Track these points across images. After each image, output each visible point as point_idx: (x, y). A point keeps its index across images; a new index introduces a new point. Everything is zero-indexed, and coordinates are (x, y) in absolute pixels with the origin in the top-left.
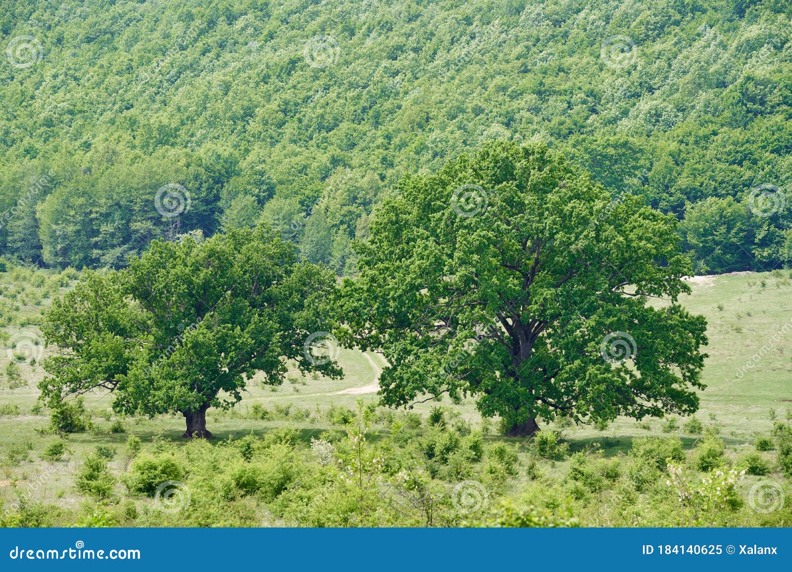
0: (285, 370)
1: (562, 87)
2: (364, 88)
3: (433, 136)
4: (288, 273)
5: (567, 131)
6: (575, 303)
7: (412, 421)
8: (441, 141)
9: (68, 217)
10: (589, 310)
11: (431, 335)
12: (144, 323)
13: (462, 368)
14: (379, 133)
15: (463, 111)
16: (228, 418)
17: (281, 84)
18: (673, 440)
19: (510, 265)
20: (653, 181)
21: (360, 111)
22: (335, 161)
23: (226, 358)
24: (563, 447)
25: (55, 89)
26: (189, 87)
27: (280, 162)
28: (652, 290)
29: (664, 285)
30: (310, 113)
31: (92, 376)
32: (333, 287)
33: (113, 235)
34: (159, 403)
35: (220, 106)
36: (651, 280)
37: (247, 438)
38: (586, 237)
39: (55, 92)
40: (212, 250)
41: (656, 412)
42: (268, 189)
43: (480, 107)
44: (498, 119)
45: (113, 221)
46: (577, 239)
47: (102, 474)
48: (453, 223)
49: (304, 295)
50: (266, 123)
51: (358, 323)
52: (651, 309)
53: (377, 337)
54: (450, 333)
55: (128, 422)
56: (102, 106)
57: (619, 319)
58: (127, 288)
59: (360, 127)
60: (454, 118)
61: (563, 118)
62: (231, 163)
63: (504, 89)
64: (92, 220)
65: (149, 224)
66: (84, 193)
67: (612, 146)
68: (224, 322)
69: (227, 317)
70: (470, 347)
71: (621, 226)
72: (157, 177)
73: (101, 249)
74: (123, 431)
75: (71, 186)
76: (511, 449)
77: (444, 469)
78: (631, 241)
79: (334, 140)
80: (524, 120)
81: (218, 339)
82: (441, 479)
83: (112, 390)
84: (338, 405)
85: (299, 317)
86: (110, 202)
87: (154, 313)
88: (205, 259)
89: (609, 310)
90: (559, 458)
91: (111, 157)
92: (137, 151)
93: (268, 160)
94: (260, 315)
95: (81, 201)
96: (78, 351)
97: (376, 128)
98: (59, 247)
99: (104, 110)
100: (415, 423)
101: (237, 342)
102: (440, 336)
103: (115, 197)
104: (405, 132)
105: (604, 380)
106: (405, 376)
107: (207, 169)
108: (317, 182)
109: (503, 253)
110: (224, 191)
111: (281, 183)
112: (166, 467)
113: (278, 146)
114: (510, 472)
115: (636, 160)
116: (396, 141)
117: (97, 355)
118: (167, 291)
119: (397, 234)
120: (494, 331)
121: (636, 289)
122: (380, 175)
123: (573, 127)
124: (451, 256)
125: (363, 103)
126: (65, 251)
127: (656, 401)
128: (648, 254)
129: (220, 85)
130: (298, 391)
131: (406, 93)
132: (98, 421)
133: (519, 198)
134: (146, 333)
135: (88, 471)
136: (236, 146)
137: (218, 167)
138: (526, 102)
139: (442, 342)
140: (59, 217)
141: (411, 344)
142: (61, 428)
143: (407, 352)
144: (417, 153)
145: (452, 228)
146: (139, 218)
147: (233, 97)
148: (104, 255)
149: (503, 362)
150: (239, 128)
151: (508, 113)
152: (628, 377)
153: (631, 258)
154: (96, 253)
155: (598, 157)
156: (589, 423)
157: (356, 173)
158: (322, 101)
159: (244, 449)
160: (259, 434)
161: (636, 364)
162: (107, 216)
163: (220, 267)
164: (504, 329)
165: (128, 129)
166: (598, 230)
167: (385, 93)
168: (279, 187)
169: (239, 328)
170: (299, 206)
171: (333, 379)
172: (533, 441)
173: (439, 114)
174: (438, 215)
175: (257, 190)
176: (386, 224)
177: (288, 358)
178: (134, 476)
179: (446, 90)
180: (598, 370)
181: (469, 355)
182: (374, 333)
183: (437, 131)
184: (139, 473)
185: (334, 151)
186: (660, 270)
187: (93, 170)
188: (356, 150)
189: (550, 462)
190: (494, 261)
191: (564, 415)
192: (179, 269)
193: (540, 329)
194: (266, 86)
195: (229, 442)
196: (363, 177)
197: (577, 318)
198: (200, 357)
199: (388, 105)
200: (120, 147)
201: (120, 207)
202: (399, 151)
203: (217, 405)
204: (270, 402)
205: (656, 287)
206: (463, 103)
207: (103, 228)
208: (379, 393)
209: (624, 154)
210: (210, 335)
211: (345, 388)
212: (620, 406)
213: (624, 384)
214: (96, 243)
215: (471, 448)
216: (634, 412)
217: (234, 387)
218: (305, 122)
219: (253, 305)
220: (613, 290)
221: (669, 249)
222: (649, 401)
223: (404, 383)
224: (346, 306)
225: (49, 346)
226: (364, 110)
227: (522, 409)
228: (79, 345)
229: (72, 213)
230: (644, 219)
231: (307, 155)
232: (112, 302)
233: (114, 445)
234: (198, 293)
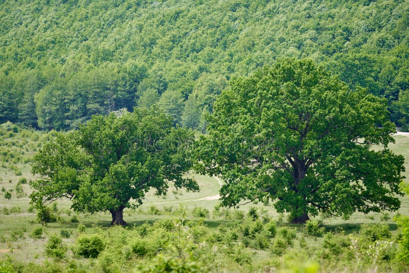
0: (168, 187)
1: (330, 26)
2: (218, 27)
3: (256, 54)
4: (168, 133)
5: (333, 51)
6: (328, 148)
7: (239, 215)
8: (260, 57)
9: (52, 102)
10: (336, 152)
11: (249, 166)
12: (88, 161)
13: (266, 185)
14: (226, 53)
15: (273, 40)
16: (136, 214)
17: (171, 26)
18: (384, 225)
19: (293, 127)
20: (381, 78)
21: (215, 41)
22: (201, 69)
23: (133, 180)
24: (322, 230)
25: (46, 29)
26: (119, 28)
27: (170, 70)
28: (373, 141)
29: (380, 138)
30: (187, 42)
31: (60, 190)
32: (193, 140)
33: (77, 111)
34: (96, 205)
35: (137, 38)
36: (373, 135)
37: (144, 225)
38: (334, 111)
39: (46, 31)
40: (125, 120)
41: (376, 210)
42: (164, 85)
43: (283, 38)
44: (293, 44)
45: (77, 104)
46: (329, 112)
47: (58, 246)
48: (260, 105)
49: (176, 145)
50: (162, 48)
51: (208, 161)
52: (373, 151)
53: (219, 169)
54: (259, 166)
55: (81, 216)
56: (70, 39)
57: (354, 157)
58: (79, 142)
59: (215, 50)
60: (268, 44)
61: (330, 43)
62: (143, 70)
63: (297, 27)
64: (65, 103)
65: (97, 105)
66: (61, 88)
67: (358, 59)
68: (132, 160)
69: (134, 158)
70: (270, 173)
71: (355, 104)
72: (102, 79)
73: (70, 119)
74: (77, 221)
75: (54, 84)
76: (291, 231)
77: (253, 242)
78: (360, 113)
79: (200, 57)
80: (308, 45)
81: (130, 169)
82: (251, 247)
83: (71, 198)
84: (198, 206)
85: (174, 157)
86: (75, 93)
87: (94, 155)
88: (121, 125)
89: (348, 152)
90: (319, 235)
91: (76, 68)
92: (91, 64)
93: (164, 69)
94: (152, 156)
95: (59, 92)
96: (51, 177)
97: (224, 50)
98: (47, 118)
99: (72, 41)
100: (241, 216)
101: (139, 171)
102: (254, 168)
103: (78, 90)
104: (241, 52)
105: (345, 192)
106: (234, 190)
107: (129, 74)
108: (191, 81)
109: (288, 120)
110: (140, 86)
111: (171, 82)
112: (94, 242)
113: (170, 61)
114: (290, 243)
115: (372, 67)
116: (236, 57)
117: (62, 179)
118: (101, 143)
119: (229, 111)
120: (283, 164)
121: (364, 140)
122: (227, 77)
123: (336, 48)
124: (258, 123)
125: (217, 36)
126: (50, 121)
127: (376, 203)
128: (370, 120)
129: (137, 27)
130: (177, 198)
131: (241, 30)
132: (64, 216)
133: (297, 90)
134: (89, 167)
135: (52, 244)
136: (146, 61)
137: (136, 73)
138: (309, 34)
139: (255, 170)
140: (47, 102)
141: (238, 172)
142: (42, 220)
143: (235, 176)
144: (248, 64)
145: (260, 107)
146: (91, 102)
147: (144, 33)
148: (72, 123)
149: (288, 182)
150: (147, 50)
151: (299, 41)
152: (360, 190)
153: (360, 122)
154: (67, 122)
155: (350, 66)
156: (337, 216)
157: (213, 76)
158: (194, 35)
159: (142, 231)
160: (151, 223)
161: (364, 182)
162: (74, 101)
163: (130, 130)
164: (290, 164)
165: (86, 52)
166: (341, 107)
167: (229, 30)
168: (170, 84)
169: (140, 163)
170: (181, 94)
171: (194, 192)
172: (305, 226)
173: (260, 42)
174: (252, 101)
175: (158, 86)
176: (223, 105)
177: (169, 180)
178: (77, 247)
179: (264, 28)
180: (342, 185)
181: (269, 178)
182: (217, 166)
183: (258, 52)
184: (80, 245)
185: (201, 63)
186: (378, 130)
187: (66, 75)
188: (213, 63)
189: (314, 238)
190: (284, 126)
191: (324, 212)
192: (107, 131)
193: (310, 163)
194: (163, 27)
195: (134, 227)
196: (217, 78)
197: (330, 157)
198: (119, 180)
199: (231, 37)
200: (82, 62)
201: (81, 96)
202: (237, 63)
203: (129, 207)
204: (161, 205)
205: (375, 139)
206: (274, 35)
207: (71, 108)
208: (220, 199)
209: (364, 64)
210: (125, 168)
211: (204, 197)
212: (355, 206)
213: (357, 193)
214: (68, 116)
215: (270, 230)
216: (363, 209)
217: (138, 197)
218: (184, 47)
219: (149, 151)
220: (351, 141)
221: (383, 117)
222: (372, 203)
223: (234, 193)
224: (201, 151)
225: (35, 174)
226: (218, 40)
227: (300, 209)
228: (52, 174)
229: (54, 99)
230: (368, 101)
231: (186, 66)
232: (71, 149)
233: (71, 229)
234: (118, 144)
